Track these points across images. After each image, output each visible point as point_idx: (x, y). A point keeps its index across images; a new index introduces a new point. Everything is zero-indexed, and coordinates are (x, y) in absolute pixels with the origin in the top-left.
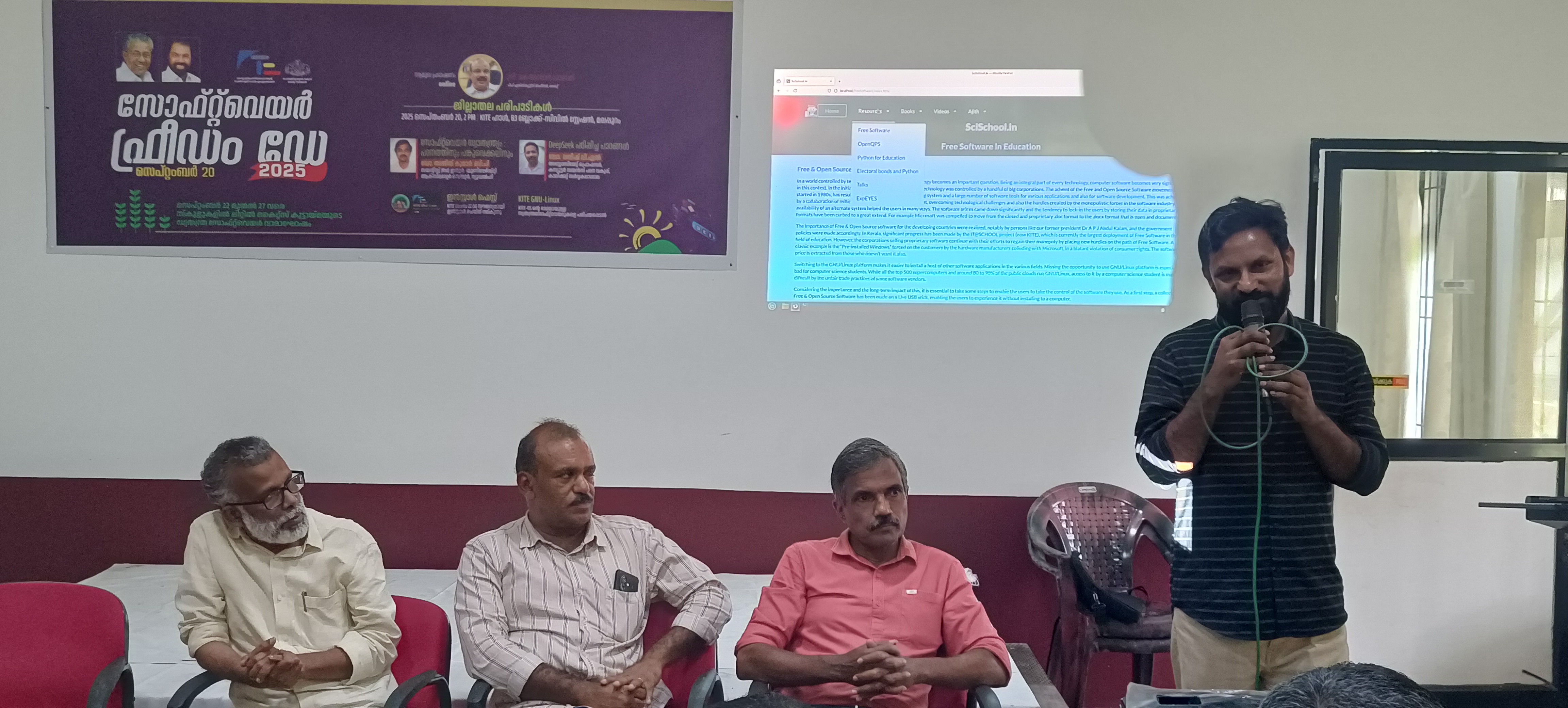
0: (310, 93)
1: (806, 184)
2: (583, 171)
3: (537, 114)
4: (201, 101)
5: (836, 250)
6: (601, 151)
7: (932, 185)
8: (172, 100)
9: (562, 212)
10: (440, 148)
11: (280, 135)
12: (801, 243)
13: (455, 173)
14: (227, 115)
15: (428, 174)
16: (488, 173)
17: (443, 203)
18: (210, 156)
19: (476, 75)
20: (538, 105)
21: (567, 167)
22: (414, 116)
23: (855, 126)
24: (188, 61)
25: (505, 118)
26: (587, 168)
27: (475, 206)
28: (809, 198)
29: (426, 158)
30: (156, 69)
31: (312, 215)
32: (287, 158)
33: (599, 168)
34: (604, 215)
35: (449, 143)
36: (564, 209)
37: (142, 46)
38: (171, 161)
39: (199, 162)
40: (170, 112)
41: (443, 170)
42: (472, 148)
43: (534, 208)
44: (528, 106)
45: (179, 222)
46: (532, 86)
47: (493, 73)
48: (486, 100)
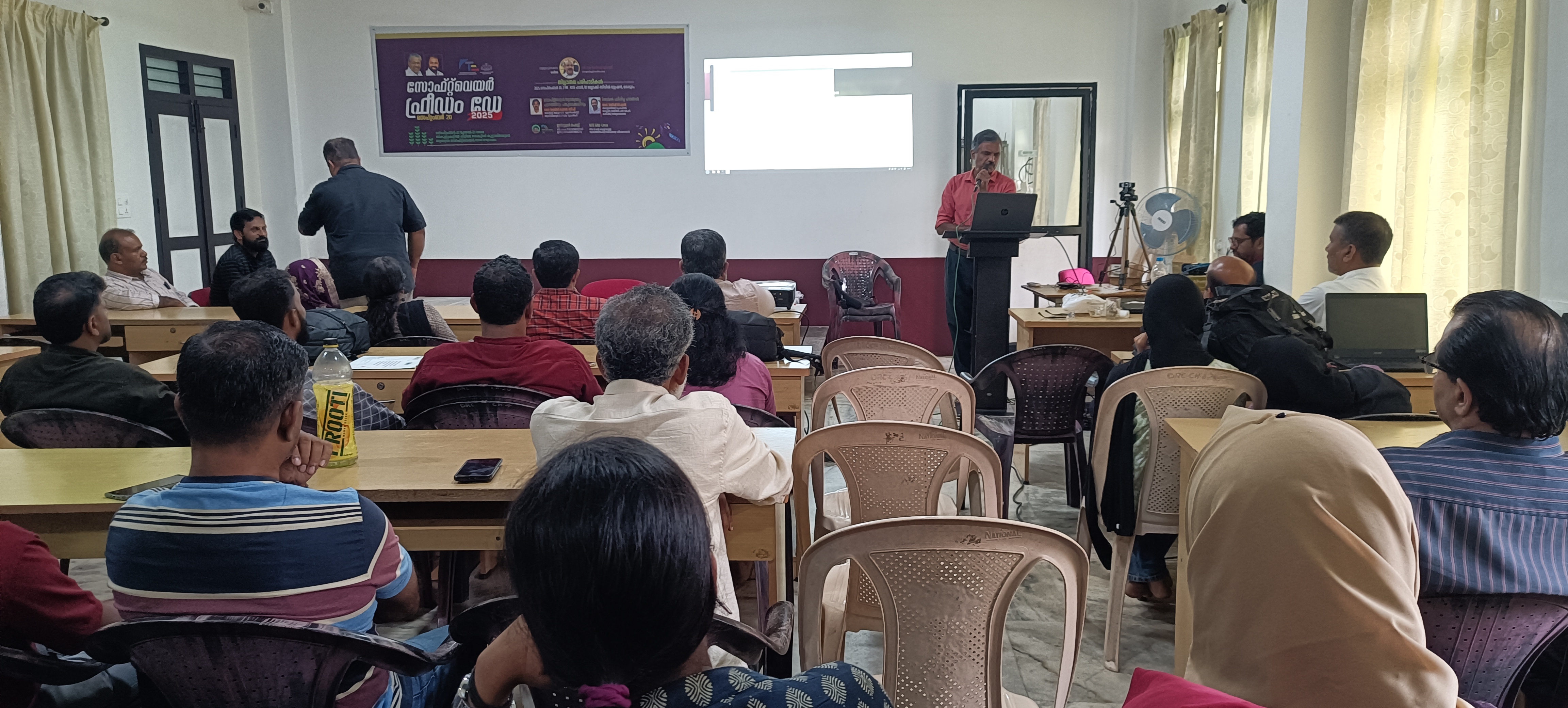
0: (492, 78)
2: (618, 111)
3: (596, 85)
6: (626, 102)
9: (609, 131)
11: (480, 98)
13: (560, 114)
14: (456, 90)
16: (576, 114)
17: (555, 129)
18: (449, 109)
19: (567, 67)
20: (596, 81)
21: (611, 110)
22: (540, 88)
24: (437, 66)
25: (582, 87)
26: (620, 110)
27: (570, 129)
29: (546, 108)
31: (496, 136)
32: (484, 109)
33: (626, 110)
34: (629, 132)
35: (556, 100)
36: (610, 129)
37: (416, 59)
38: (432, 112)
39: (444, 112)
40: (431, 90)
41: (555, 113)
42: (567, 102)
43: (597, 129)
44: (592, 81)
45: (437, 141)
46: (593, 72)
47: (575, 66)
48: (572, 79)
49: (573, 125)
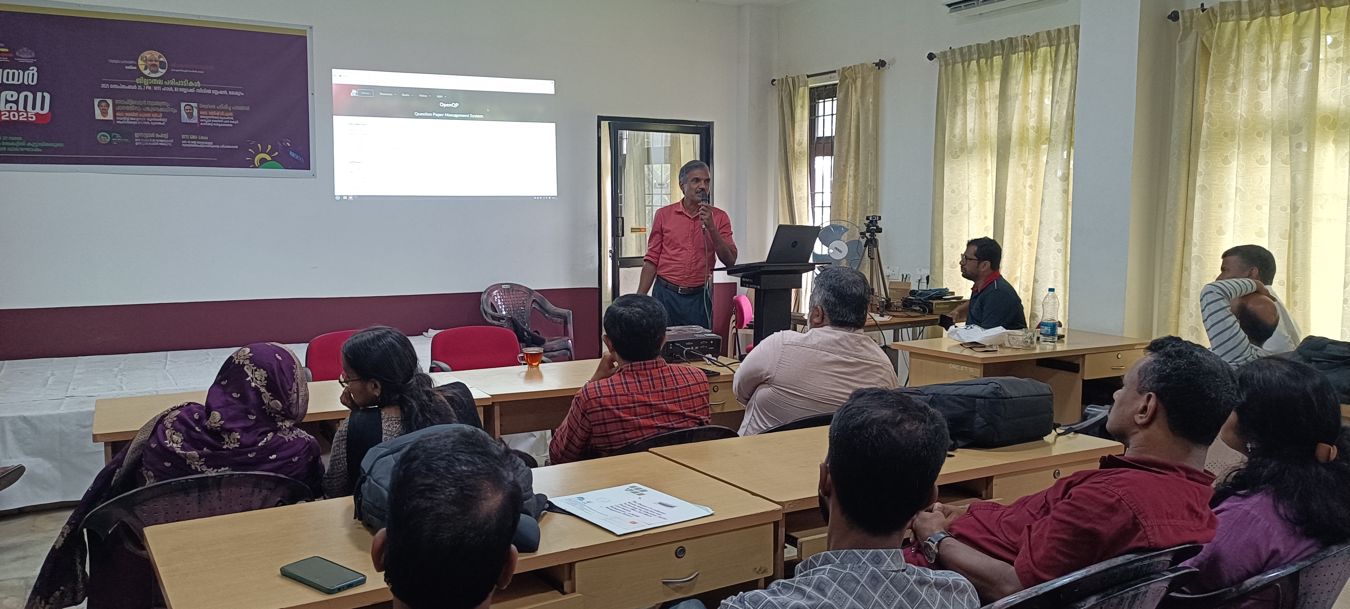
0: (35, 69)
2: (222, 121)
3: (192, 88)
6: (232, 111)
9: (210, 145)
10: (129, 105)
11: (15, 94)
13: (140, 121)
15: (121, 121)
16: (162, 121)
17: (132, 139)
20: (191, 83)
21: (211, 119)
22: (109, 86)
25: (171, 89)
26: (224, 120)
27: (154, 140)
29: (119, 111)
31: (42, 145)
32: (21, 108)
33: (232, 120)
34: (236, 147)
35: (133, 102)
36: (212, 143)
41: (132, 119)
42: (150, 106)
43: (193, 142)
44: (185, 83)
46: (187, 71)
47: (161, 62)
48: (157, 78)
49: (157, 135)
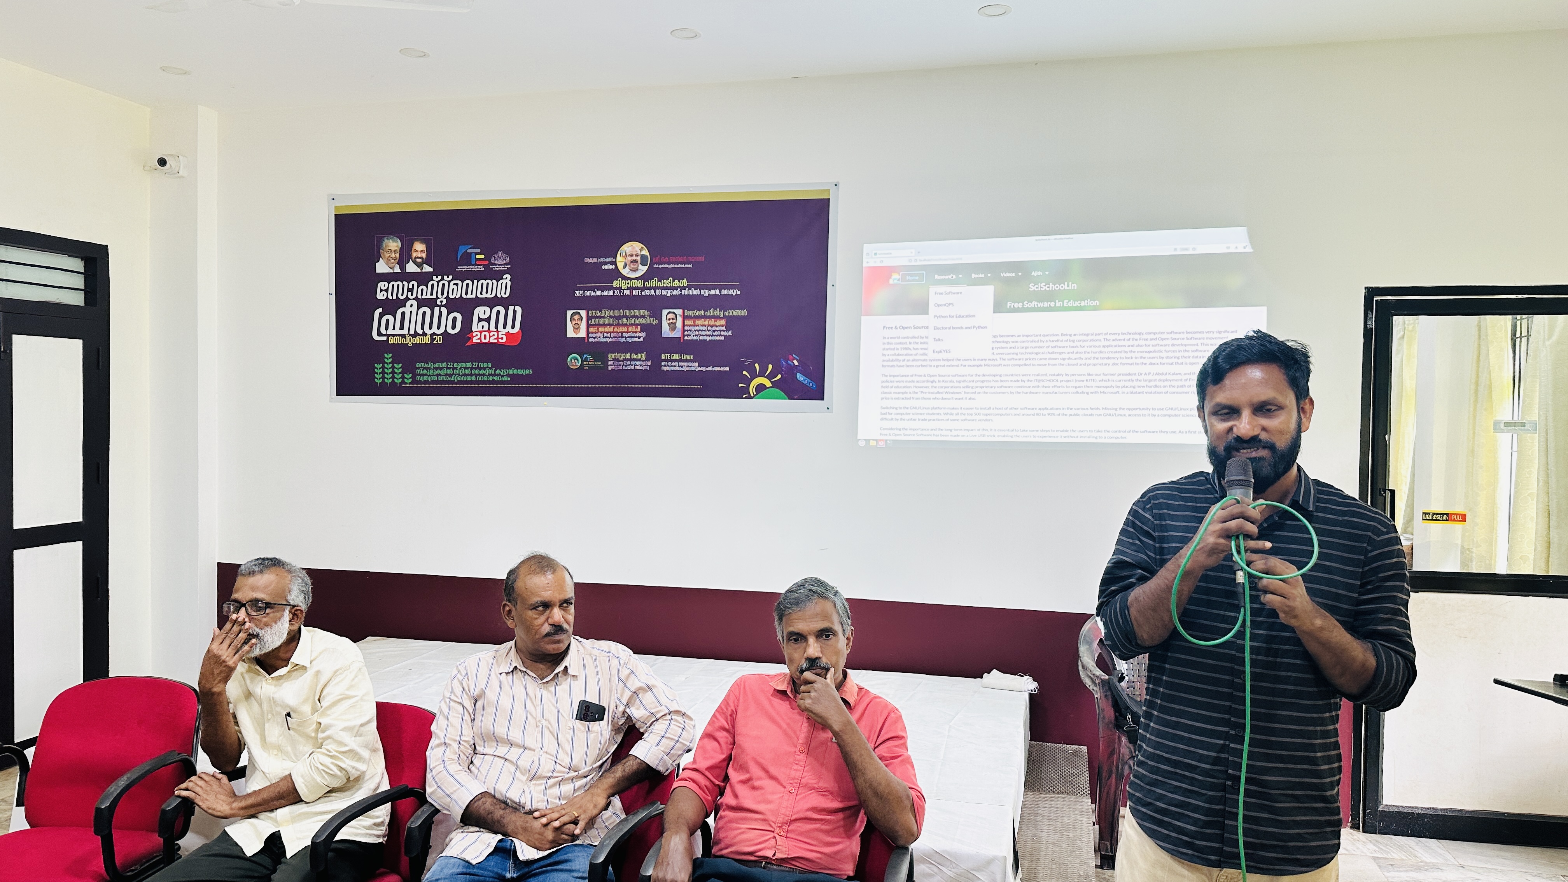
0: (509, 276)
1: (890, 341)
2: (711, 333)
3: (676, 288)
4: (433, 285)
5: (915, 396)
7: (999, 339)
8: (413, 285)
9: (695, 367)
10: (603, 317)
11: (487, 309)
12: (886, 390)
13: (615, 337)
14: (451, 296)
15: (595, 338)
16: (639, 336)
17: (605, 361)
18: (439, 328)
19: (629, 258)
20: (676, 281)
21: (698, 331)
22: (584, 292)
23: (933, 290)
24: (424, 255)
25: (652, 292)
26: (714, 331)
27: (629, 363)
28: (892, 352)
29: (593, 325)
30: (402, 263)
31: (511, 372)
32: (492, 328)
33: (724, 331)
34: (727, 369)
35: (609, 313)
36: (696, 364)
37: (393, 245)
38: (412, 332)
39: (431, 332)
40: (412, 295)
41: (606, 335)
42: (627, 317)
44: (668, 283)
45: (418, 378)
46: (672, 266)
48: (637, 279)
49: (634, 356)
